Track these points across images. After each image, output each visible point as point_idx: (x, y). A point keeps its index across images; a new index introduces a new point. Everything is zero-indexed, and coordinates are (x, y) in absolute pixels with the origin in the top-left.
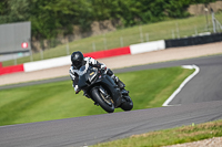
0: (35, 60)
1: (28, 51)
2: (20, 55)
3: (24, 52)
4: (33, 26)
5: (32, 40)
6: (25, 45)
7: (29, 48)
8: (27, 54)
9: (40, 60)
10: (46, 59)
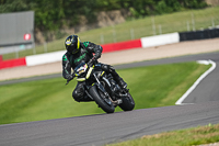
0: (38, 53)
1: (30, 43)
2: (22, 48)
3: (26, 44)
4: (36, 17)
5: (35, 32)
6: (27, 37)
7: (32, 40)
8: (29, 47)
9: (43, 52)
10: (49, 51)
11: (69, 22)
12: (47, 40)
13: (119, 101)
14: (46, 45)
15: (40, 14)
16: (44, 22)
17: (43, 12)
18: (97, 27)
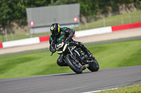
0: (82, 30)
1: (77, 23)
2: (72, 26)
3: (75, 24)
4: (81, 7)
5: (80, 16)
6: (75, 19)
7: (79, 21)
8: (77, 26)
9: (85, 29)
10: (89, 28)
11: (102, 10)
12: (88, 22)
13: (87, 65)
14: (87, 25)
15: (84, 5)
16: (86, 11)
17: (85, 4)
18: (119, 14)
